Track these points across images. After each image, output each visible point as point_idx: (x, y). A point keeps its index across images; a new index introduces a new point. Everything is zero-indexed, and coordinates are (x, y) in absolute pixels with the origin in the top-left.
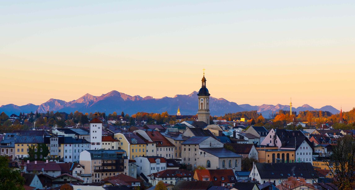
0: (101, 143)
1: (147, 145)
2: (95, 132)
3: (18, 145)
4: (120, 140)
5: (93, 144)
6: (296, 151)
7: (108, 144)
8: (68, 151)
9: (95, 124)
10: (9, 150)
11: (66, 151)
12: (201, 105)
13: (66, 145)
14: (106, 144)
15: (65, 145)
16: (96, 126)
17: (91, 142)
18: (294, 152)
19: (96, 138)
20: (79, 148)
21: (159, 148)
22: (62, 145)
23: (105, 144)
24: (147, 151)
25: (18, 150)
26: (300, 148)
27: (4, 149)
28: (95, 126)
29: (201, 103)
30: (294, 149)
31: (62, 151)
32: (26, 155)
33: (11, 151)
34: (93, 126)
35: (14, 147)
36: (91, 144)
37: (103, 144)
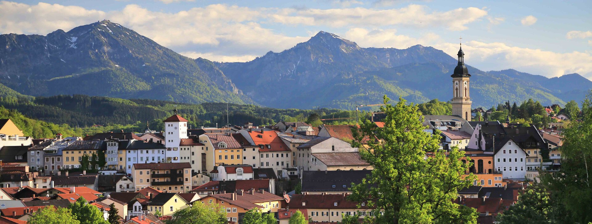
0: (179, 148)
1: (245, 150)
2: (171, 133)
3: (67, 153)
4: (205, 143)
5: (169, 149)
6: (495, 156)
7: (187, 149)
8: (132, 159)
9: (170, 123)
10: (56, 159)
11: (129, 159)
12: (455, 91)
13: (129, 152)
14: (185, 149)
15: (127, 151)
16: (172, 125)
17: (166, 147)
18: (492, 157)
19: (172, 141)
20: (147, 155)
21: (265, 154)
22: (124, 152)
23: (183, 149)
24: (245, 158)
25: (67, 159)
26: (501, 151)
27: (49, 157)
28: (170, 125)
29: (455, 88)
30: (492, 153)
31: (124, 159)
32: (77, 165)
33: (58, 161)
34: (169, 125)
35: (61, 156)
36: (166, 150)
37: (181, 149)
